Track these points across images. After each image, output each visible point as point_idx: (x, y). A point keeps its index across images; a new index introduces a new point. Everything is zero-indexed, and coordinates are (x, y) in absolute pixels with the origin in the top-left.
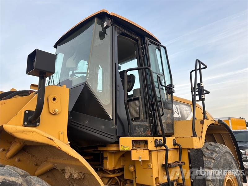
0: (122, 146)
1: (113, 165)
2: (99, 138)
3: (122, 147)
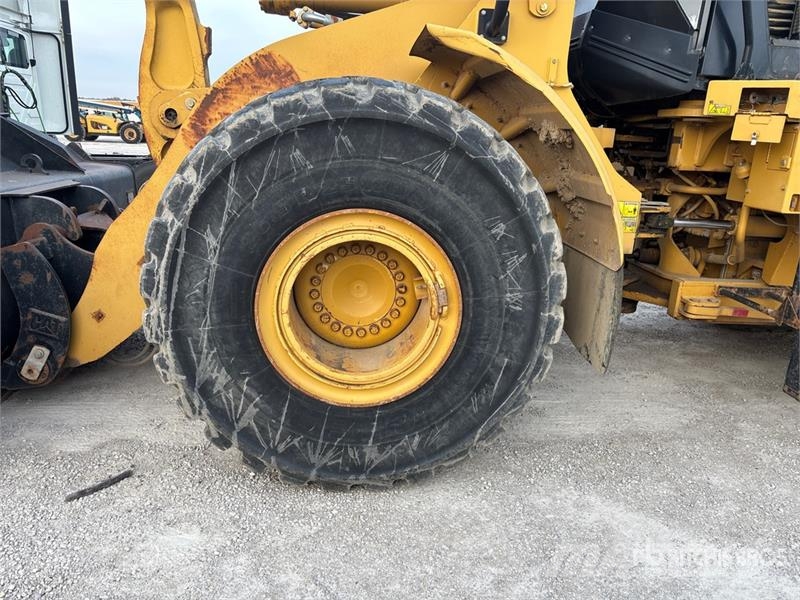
0: (711, 102)
1: (696, 159)
2: (651, 80)
3: (712, 106)
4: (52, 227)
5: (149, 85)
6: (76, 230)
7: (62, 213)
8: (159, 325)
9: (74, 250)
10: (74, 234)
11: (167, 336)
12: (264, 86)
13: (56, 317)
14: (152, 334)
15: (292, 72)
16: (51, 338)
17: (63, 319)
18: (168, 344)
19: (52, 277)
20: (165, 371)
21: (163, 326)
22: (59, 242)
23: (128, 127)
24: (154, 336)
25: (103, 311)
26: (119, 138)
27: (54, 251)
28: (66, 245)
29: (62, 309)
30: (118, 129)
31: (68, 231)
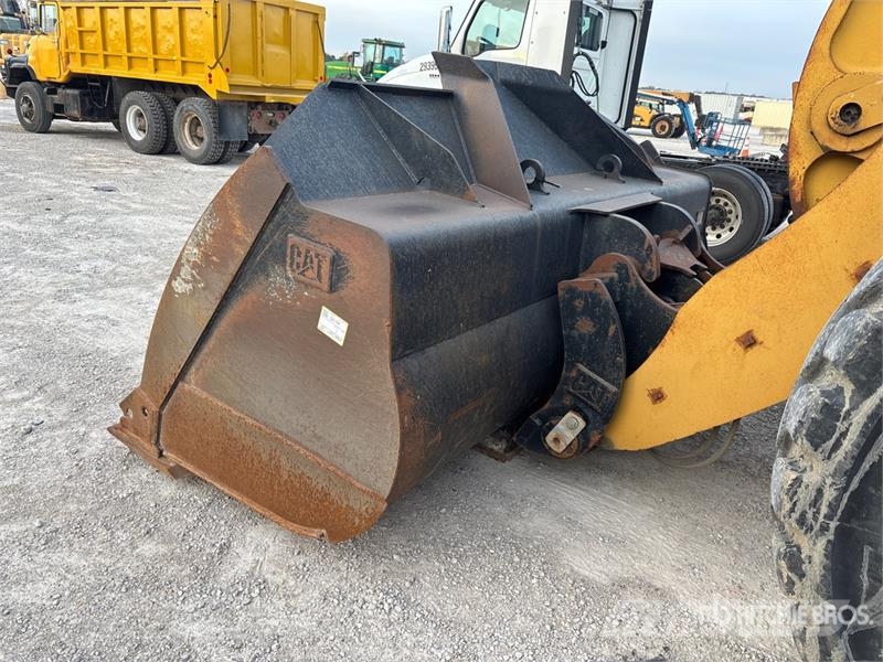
4: (628, 260)
5: (823, 66)
6: (654, 269)
7: (643, 243)
8: (815, 503)
9: (649, 297)
10: (651, 273)
11: (824, 529)
13: (606, 384)
14: (792, 510)
16: (591, 407)
17: (613, 389)
18: (822, 543)
19: (616, 332)
20: (795, 578)
21: (824, 510)
22: (633, 283)
23: (662, 119)
24: (795, 516)
25: (666, 391)
26: (650, 131)
27: (622, 294)
28: (640, 289)
29: (615, 375)
30: (651, 121)
31: (643, 268)
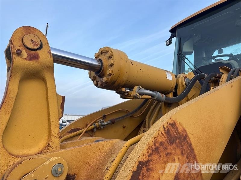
12: (173, 152)
15: (186, 136)
